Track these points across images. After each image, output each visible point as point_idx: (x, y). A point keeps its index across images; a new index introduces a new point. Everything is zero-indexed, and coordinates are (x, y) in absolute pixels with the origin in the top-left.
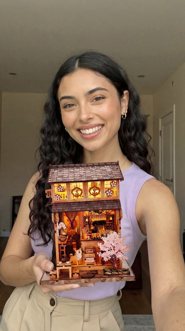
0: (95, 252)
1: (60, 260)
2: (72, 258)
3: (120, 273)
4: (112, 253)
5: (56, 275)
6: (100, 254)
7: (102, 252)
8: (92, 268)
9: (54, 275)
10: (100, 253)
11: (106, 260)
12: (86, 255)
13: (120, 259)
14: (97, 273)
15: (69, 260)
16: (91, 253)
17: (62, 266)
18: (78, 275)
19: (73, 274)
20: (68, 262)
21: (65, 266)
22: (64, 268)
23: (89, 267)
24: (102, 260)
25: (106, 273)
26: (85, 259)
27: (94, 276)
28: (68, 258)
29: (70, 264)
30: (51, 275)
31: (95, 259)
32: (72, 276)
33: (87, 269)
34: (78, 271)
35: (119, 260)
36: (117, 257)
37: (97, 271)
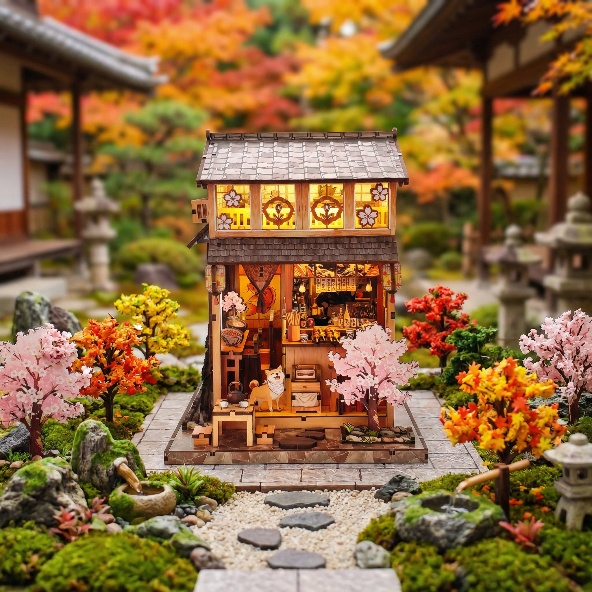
0: (320, 379)
1: (224, 397)
2: (257, 393)
3: (386, 439)
4: (368, 382)
5: (210, 436)
6: (333, 385)
7: (341, 379)
8: (312, 423)
9: (205, 436)
10: (335, 381)
11: (348, 400)
12: (295, 386)
13: (389, 401)
14: (324, 438)
15: (247, 398)
16: (308, 381)
17: (228, 414)
18: (271, 440)
19: (256, 436)
20: (244, 404)
21: (237, 414)
22: (232, 418)
23: (304, 419)
24: (338, 401)
25: (348, 437)
26: (293, 398)
27: (315, 445)
28: (246, 393)
29: (251, 409)
30: (196, 437)
31: (319, 398)
32: (255, 442)
33: (297, 423)
34: (271, 430)
35: (384, 402)
36: (381, 396)
37: (323, 430)
